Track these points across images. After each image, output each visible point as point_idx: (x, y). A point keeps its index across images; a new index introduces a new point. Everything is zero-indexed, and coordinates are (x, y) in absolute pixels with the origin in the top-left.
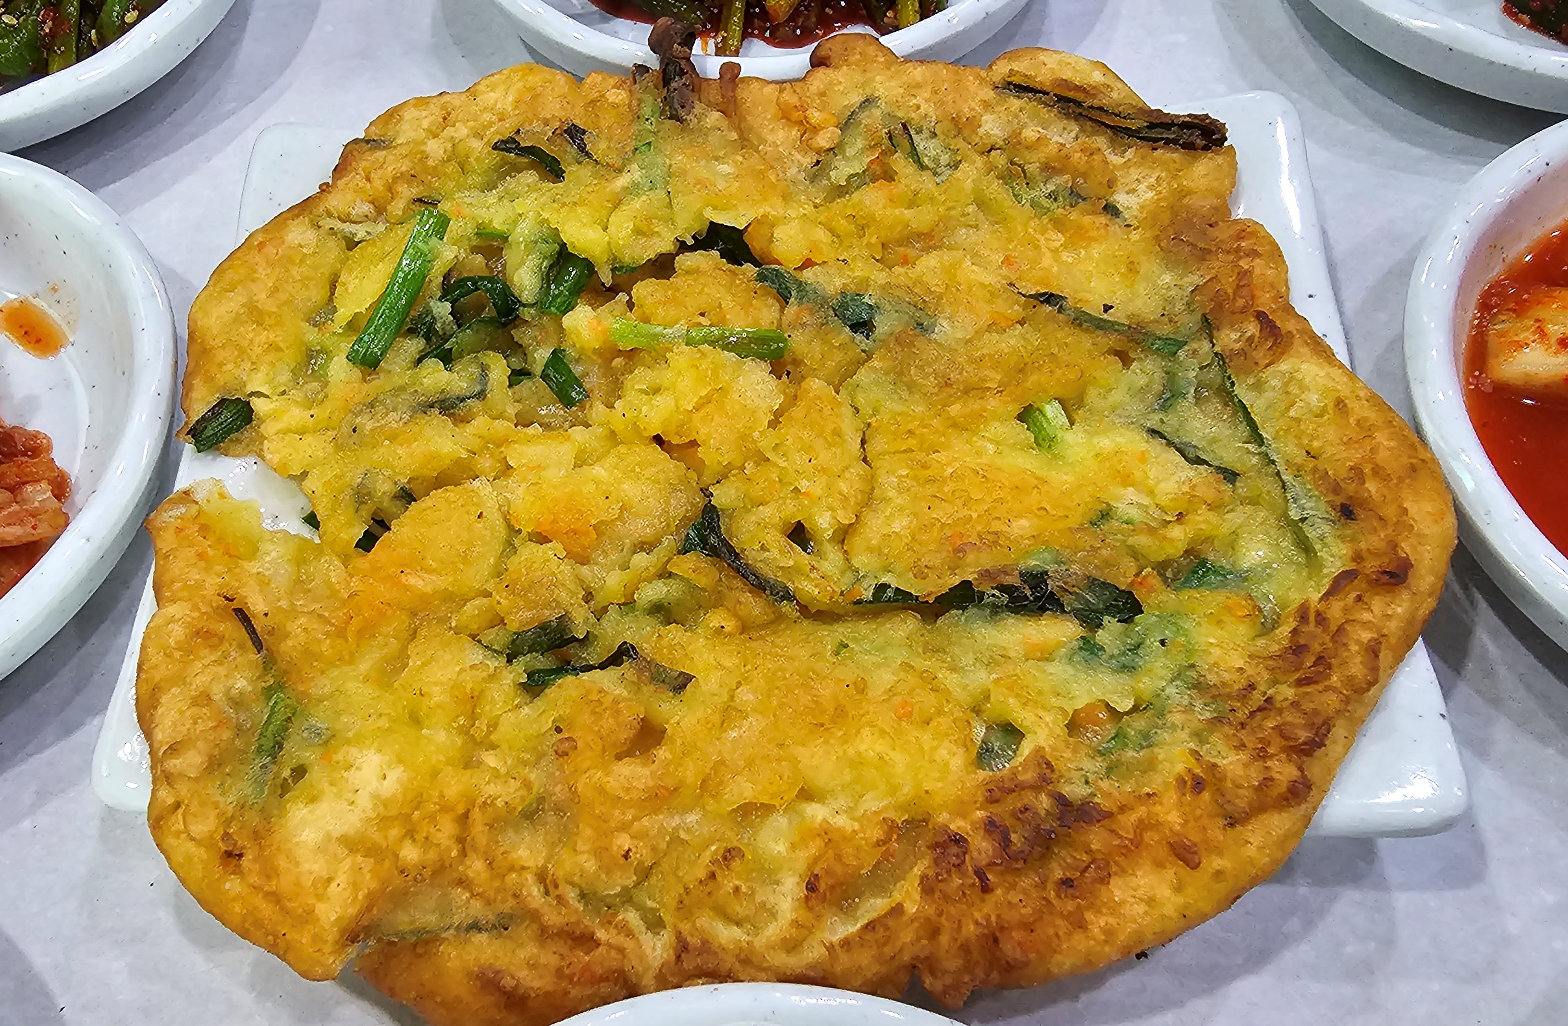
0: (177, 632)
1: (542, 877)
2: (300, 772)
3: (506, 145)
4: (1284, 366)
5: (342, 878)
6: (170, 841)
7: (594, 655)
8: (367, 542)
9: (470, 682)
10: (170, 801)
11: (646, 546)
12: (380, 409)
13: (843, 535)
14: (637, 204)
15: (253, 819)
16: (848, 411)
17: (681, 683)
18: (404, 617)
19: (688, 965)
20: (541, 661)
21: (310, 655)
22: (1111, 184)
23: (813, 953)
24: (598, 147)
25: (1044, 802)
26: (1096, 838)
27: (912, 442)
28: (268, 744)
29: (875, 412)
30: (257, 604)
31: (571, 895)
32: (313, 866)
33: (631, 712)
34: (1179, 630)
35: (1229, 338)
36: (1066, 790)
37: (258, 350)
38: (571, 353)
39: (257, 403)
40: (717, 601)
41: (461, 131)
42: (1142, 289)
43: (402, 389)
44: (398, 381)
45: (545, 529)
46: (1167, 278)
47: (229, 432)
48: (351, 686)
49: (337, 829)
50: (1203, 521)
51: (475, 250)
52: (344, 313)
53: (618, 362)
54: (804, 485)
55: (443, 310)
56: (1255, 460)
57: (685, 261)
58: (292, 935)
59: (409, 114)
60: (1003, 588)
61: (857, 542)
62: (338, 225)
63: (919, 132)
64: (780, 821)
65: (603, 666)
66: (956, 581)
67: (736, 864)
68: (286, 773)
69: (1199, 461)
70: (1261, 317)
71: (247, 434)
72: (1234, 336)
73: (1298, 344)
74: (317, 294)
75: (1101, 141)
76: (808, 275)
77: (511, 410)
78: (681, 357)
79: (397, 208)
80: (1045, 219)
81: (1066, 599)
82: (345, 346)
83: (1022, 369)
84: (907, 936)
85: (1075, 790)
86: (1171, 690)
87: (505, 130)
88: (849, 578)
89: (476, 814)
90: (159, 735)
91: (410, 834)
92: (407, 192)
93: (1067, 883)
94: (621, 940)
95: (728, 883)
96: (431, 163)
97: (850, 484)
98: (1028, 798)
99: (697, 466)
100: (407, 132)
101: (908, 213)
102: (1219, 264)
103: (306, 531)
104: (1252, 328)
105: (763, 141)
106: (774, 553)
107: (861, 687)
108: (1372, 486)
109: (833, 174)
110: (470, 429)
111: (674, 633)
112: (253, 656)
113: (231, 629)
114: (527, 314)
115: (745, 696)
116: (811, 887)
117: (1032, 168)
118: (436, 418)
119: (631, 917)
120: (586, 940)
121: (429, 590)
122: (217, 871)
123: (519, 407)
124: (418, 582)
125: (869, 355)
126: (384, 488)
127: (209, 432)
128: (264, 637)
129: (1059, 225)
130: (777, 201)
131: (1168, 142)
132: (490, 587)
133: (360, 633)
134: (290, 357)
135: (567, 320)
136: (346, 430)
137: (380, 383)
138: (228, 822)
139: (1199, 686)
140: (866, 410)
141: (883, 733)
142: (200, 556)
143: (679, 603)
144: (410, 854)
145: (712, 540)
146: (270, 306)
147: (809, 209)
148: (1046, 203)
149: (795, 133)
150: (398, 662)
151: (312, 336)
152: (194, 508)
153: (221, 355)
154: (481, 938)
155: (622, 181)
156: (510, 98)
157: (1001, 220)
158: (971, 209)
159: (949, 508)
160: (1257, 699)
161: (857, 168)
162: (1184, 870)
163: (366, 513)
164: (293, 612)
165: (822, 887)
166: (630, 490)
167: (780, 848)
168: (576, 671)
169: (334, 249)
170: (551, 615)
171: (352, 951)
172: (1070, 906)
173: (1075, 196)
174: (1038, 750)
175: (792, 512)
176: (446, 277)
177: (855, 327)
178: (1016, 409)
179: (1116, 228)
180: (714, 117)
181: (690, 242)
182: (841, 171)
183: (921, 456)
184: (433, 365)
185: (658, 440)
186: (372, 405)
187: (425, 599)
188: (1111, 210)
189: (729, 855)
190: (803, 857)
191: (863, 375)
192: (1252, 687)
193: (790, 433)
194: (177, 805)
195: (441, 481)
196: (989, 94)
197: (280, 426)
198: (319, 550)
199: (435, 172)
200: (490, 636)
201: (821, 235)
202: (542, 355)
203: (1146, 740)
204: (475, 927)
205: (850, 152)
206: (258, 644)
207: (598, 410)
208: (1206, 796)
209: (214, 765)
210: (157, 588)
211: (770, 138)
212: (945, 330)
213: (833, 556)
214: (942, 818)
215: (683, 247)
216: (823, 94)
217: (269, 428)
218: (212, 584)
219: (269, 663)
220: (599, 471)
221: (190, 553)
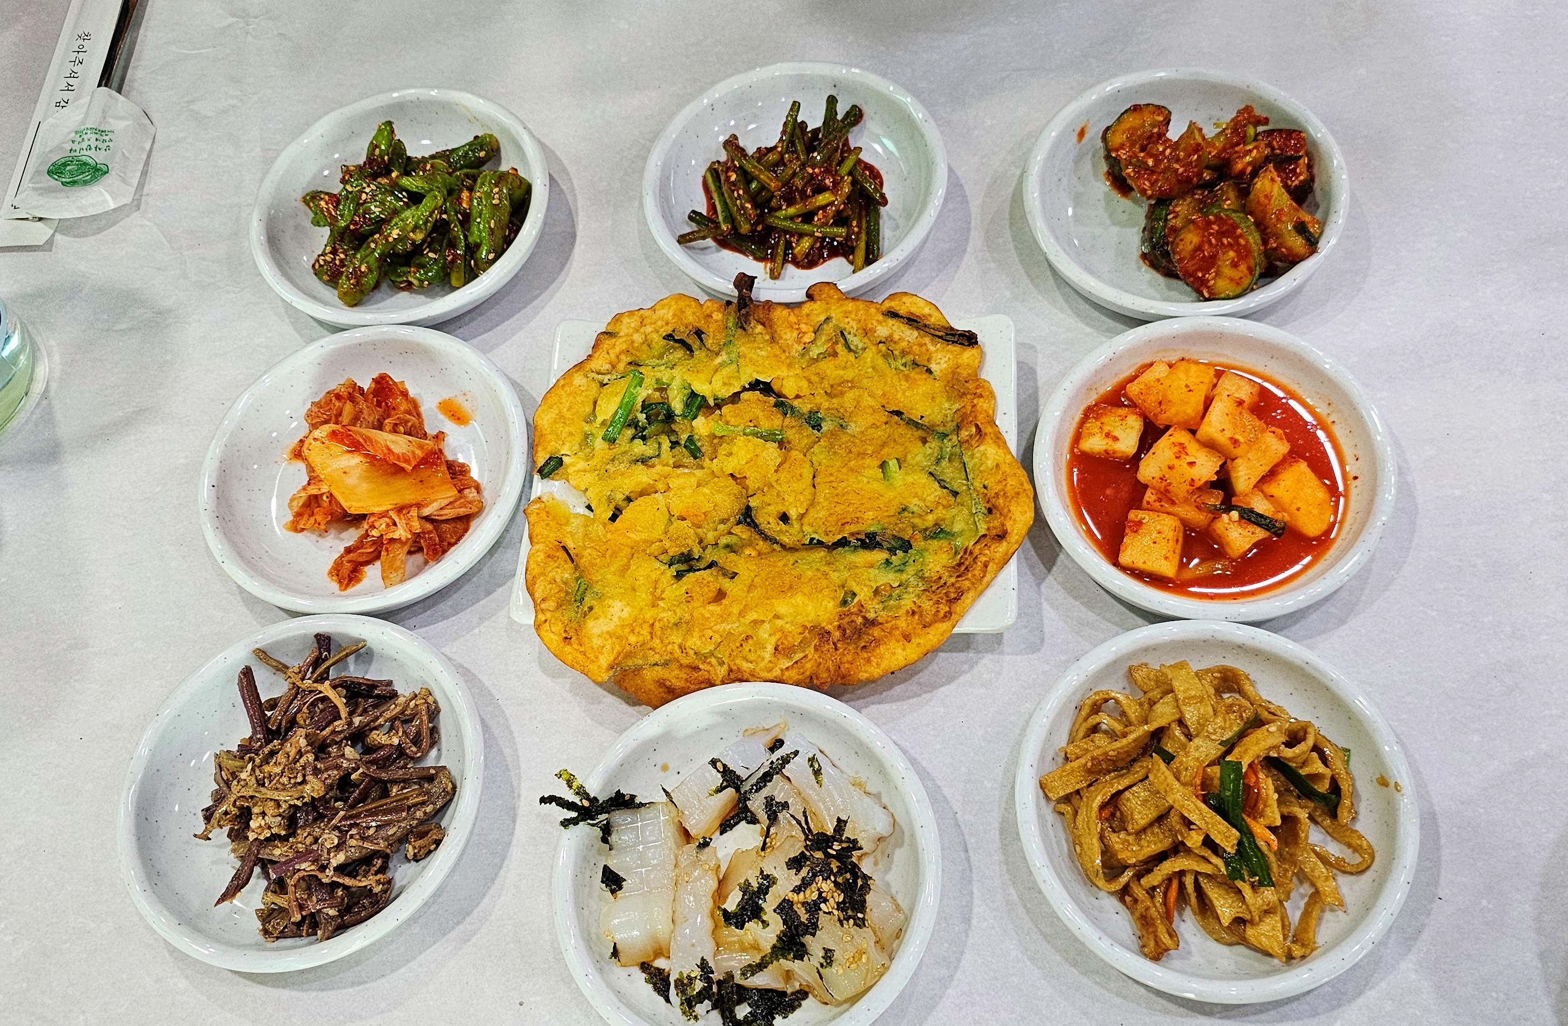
0: (541, 556)
1: (680, 647)
2: (591, 608)
3: (669, 337)
4: (982, 448)
5: (608, 647)
6: (543, 633)
7: (702, 565)
8: (614, 518)
9: (654, 576)
10: (543, 619)
11: (723, 521)
12: (616, 462)
13: (802, 517)
14: (725, 372)
15: (574, 625)
16: (807, 465)
17: (734, 575)
18: (629, 550)
19: (732, 676)
20: (683, 567)
21: (593, 565)
22: (929, 360)
23: (776, 673)
24: (709, 342)
25: (860, 620)
26: (876, 632)
27: (832, 478)
28: (578, 598)
29: (820, 464)
30: (570, 545)
31: (691, 652)
32: (597, 642)
33: (714, 587)
34: (922, 556)
35: (964, 434)
36: (868, 615)
37: (564, 435)
38: (696, 437)
39: (564, 458)
40: (750, 544)
41: (649, 329)
42: (936, 410)
43: (625, 452)
44: (623, 449)
45: (684, 514)
46: (947, 405)
47: (553, 470)
48: (609, 576)
49: (605, 629)
50: (940, 512)
51: (656, 390)
52: (600, 419)
53: (716, 441)
54: (786, 496)
55: (642, 417)
56: (964, 488)
57: (745, 396)
58: (591, 667)
59: (626, 320)
60: (858, 540)
61: (805, 520)
62: (594, 375)
63: (850, 333)
64: (767, 626)
65: (705, 569)
66: (840, 537)
67: (750, 641)
68: (586, 609)
69: (945, 488)
70: (977, 426)
71: (561, 470)
72: (967, 433)
73: (988, 440)
74: (589, 409)
75: (927, 340)
76: (796, 403)
77: (671, 462)
78: (740, 441)
79: (621, 366)
80: (901, 375)
81: (885, 544)
82: (602, 433)
83: (884, 445)
84: (808, 665)
85: (871, 615)
86: (912, 579)
87: (669, 329)
88: (801, 534)
89: (657, 624)
90: (537, 595)
91: (633, 631)
92: (625, 359)
93: (864, 647)
94: (708, 668)
95: (747, 647)
96: (636, 345)
97: (805, 497)
98: (854, 617)
99: (746, 488)
100: (625, 328)
101: (841, 372)
102: (966, 400)
103: (587, 512)
104: (974, 430)
105: (781, 338)
106: (773, 525)
107: (799, 577)
108: (1001, 501)
109: (811, 353)
110: (653, 470)
111: (732, 556)
112: (570, 564)
113: (562, 554)
114: (678, 419)
115: (757, 580)
116: (776, 649)
117: (896, 353)
118: (640, 466)
119: (713, 661)
120: (696, 669)
121: (638, 539)
122: (562, 644)
123: (674, 460)
124: (634, 536)
125: (819, 439)
126: (619, 497)
127: (546, 471)
128: (574, 557)
129: (907, 378)
130: (784, 369)
131: (953, 342)
132: (662, 537)
133: (611, 556)
134: (578, 438)
135: (694, 423)
136: (603, 471)
137: (617, 450)
138: (565, 626)
139: (922, 578)
140: (816, 464)
141: (805, 595)
142: (547, 525)
143: (736, 544)
144: (632, 639)
145: (748, 520)
146: (568, 415)
147: (799, 371)
148: (902, 368)
149: (795, 334)
150: (626, 568)
151: (587, 428)
152: (543, 505)
153: (550, 437)
154: (659, 668)
155: (719, 360)
156: (671, 314)
157: (882, 376)
158: (870, 370)
159: (842, 507)
160: (942, 582)
161: (822, 350)
162: (905, 642)
163: (612, 506)
164: (585, 548)
165: (780, 648)
166: (719, 498)
167: (766, 636)
168: (695, 570)
169: (595, 386)
170: (685, 551)
171: (611, 673)
172: (865, 655)
173: (915, 364)
174: (860, 601)
175: (782, 509)
176: (644, 401)
177: (813, 428)
178: (879, 463)
179: (930, 380)
180: (759, 328)
181: (747, 386)
182: (814, 352)
183: (835, 484)
184: (638, 442)
185: (732, 475)
186: (613, 460)
187: (637, 542)
188: (929, 371)
189: (747, 638)
190: (773, 640)
191: (816, 449)
192: (940, 578)
193: (783, 475)
194: (546, 621)
195: (642, 494)
196: (881, 317)
197: (576, 469)
198: (594, 521)
199: (638, 350)
200: (662, 557)
201: (804, 384)
202: (684, 437)
203: (900, 597)
204: (656, 664)
205: (819, 344)
206: (572, 561)
207: (707, 462)
208: (917, 617)
209: (559, 606)
210: (531, 538)
211: (785, 337)
212: (853, 428)
213: (796, 526)
214: (823, 624)
215: (744, 389)
216: (808, 315)
217: (571, 470)
218: (553, 536)
219: (577, 568)
220: (706, 490)
221: (543, 524)
